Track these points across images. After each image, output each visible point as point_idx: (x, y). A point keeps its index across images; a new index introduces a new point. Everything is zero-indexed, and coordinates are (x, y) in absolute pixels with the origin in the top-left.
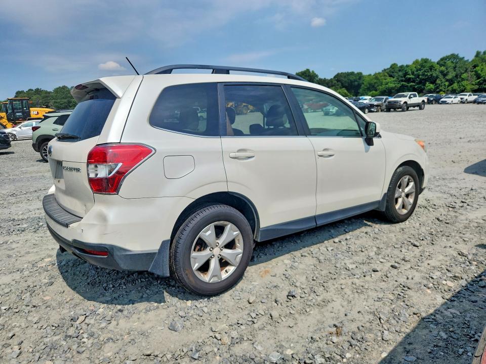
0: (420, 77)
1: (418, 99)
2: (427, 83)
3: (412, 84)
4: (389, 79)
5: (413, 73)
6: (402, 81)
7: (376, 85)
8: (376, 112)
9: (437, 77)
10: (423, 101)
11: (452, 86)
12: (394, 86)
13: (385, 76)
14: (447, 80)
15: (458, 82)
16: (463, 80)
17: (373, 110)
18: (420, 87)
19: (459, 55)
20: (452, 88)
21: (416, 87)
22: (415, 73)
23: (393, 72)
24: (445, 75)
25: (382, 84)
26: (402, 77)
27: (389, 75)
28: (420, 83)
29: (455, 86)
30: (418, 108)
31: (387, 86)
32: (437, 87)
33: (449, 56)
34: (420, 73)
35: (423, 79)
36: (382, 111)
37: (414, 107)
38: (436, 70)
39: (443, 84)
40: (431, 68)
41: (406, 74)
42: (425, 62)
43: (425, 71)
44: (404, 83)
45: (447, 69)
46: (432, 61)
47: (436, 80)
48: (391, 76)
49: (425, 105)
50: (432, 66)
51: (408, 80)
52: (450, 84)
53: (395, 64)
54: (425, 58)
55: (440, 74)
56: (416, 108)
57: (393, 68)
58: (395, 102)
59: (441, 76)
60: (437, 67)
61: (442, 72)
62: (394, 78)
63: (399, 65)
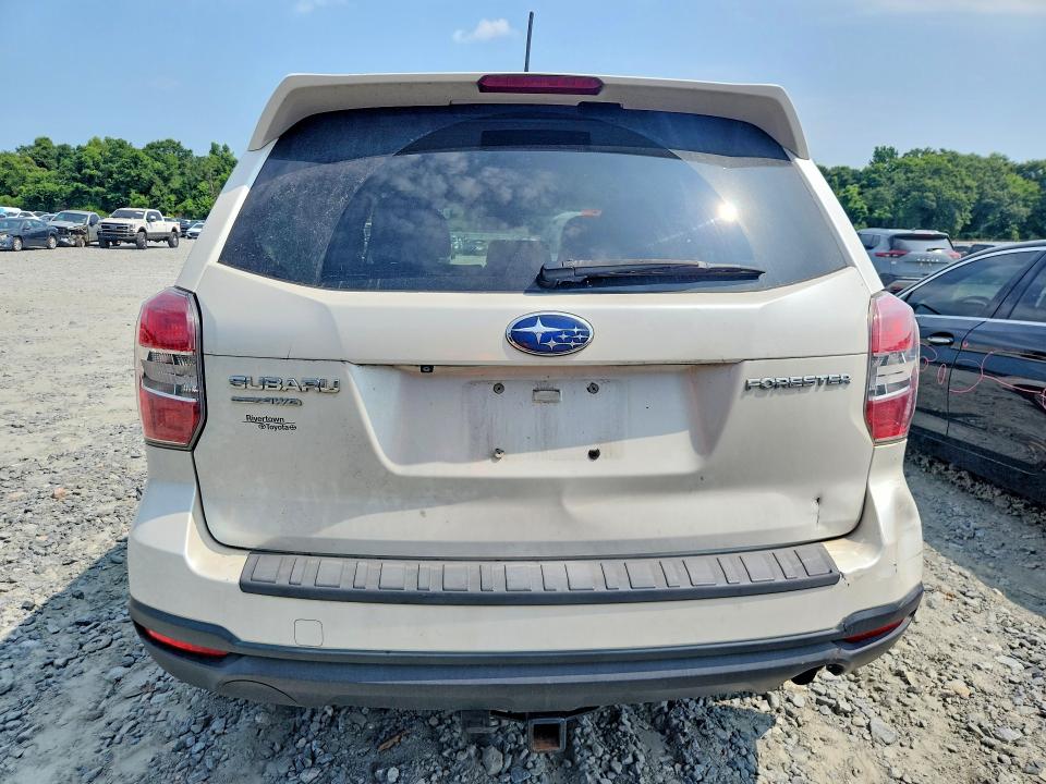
0: (115, 176)
1: (163, 226)
2: (133, 192)
3: (97, 188)
4: (40, 172)
5: (97, 166)
6: (75, 179)
7: (9, 182)
8: (75, 246)
9: (152, 183)
10: (174, 230)
11: (184, 204)
12: (57, 188)
13: (26, 162)
14: (172, 191)
15: (194, 198)
16: (202, 193)
17: (66, 240)
18: (119, 198)
19: (182, 144)
20: (185, 207)
21: (109, 197)
22: (102, 166)
23: (45, 157)
24: (166, 180)
25: (24, 179)
26: (70, 170)
27: (37, 161)
28: (116, 188)
29: (189, 203)
30: (166, 243)
31: (39, 185)
32: (155, 202)
33: (162, 143)
34: (114, 167)
35: (122, 182)
36: (87, 245)
37: (157, 241)
38: (145, 166)
39: (166, 198)
40: (136, 160)
41: (80, 166)
42: (120, 146)
43: (123, 165)
44: (80, 185)
45: (168, 169)
46: (135, 146)
47: (150, 188)
48: (41, 165)
49: (180, 239)
50: (137, 157)
51: (90, 180)
52: (180, 200)
53: (47, 139)
54: (115, 137)
55: (156, 177)
56: (161, 243)
57: (45, 148)
58: (120, 227)
59: (159, 181)
60: (147, 160)
61: (159, 173)
62: (49, 169)
63: (56, 143)
